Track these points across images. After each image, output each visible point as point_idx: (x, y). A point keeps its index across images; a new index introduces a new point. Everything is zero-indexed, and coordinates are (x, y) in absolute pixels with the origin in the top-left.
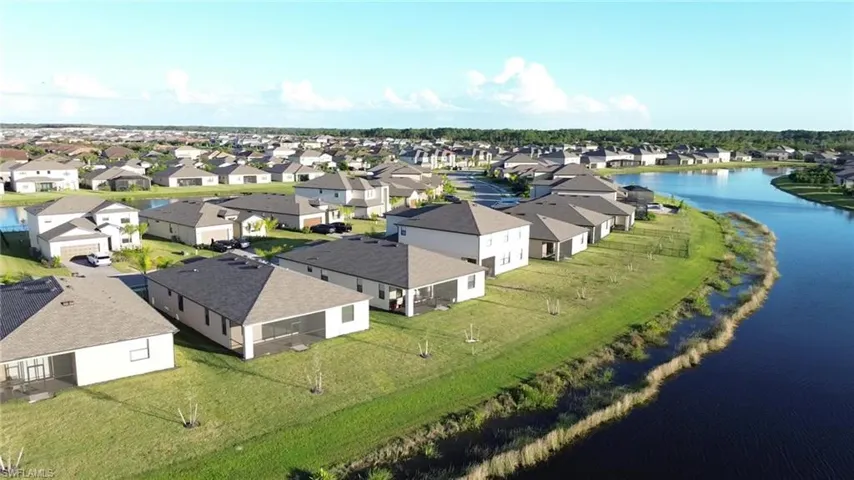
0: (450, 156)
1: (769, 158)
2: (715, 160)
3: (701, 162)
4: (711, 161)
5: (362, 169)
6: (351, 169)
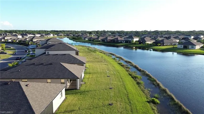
1: (60, 35)
2: (50, 36)
3: (48, 37)
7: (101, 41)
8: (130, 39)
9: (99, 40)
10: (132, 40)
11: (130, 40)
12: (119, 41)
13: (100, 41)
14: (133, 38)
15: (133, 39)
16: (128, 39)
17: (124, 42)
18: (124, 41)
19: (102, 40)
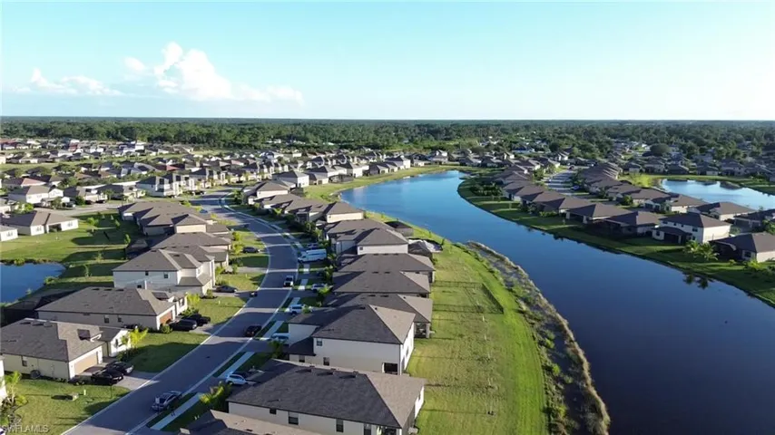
0: (190, 181)
2: (402, 167)
3: (393, 170)
4: (399, 168)
5: (101, 202)
6: (88, 203)
7: (568, 216)
8: (687, 229)
9: (562, 211)
10: (694, 233)
11: (686, 231)
12: (640, 230)
13: (564, 215)
14: (702, 227)
15: (699, 229)
16: (678, 226)
17: (658, 234)
18: (662, 234)
19: (571, 215)
